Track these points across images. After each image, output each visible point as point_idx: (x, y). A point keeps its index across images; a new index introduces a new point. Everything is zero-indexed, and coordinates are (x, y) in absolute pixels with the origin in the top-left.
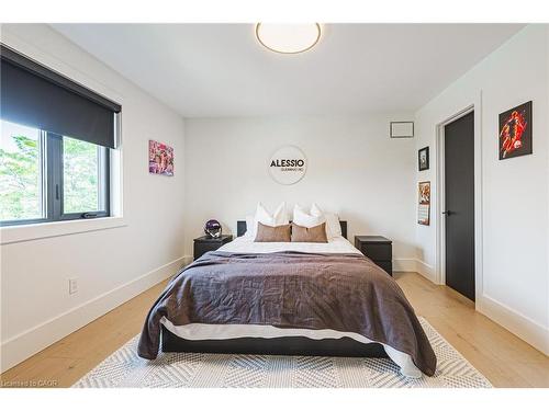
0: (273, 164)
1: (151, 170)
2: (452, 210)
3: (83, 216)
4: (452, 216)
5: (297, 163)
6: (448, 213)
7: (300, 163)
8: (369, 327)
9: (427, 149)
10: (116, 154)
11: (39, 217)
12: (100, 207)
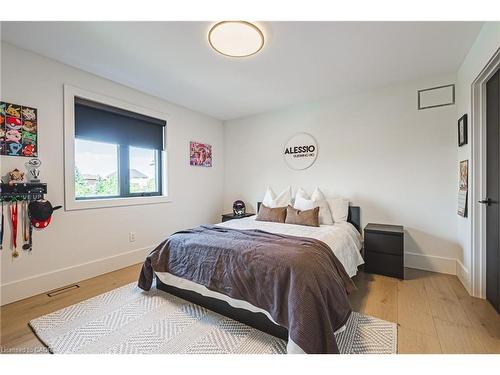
0: (287, 152)
1: (191, 163)
2: (493, 199)
3: (142, 195)
4: (494, 206)
5: (308, 149)
6: (488, 202)
7: (311, 149)
8: (275, 308)
9: (465, 117)
10: (164, 154)
11: (117, 194)
12: (154, 189)
